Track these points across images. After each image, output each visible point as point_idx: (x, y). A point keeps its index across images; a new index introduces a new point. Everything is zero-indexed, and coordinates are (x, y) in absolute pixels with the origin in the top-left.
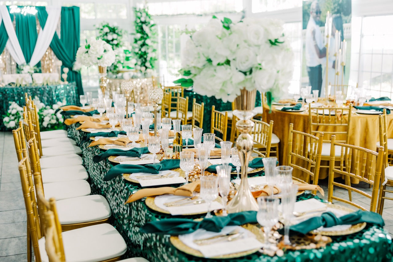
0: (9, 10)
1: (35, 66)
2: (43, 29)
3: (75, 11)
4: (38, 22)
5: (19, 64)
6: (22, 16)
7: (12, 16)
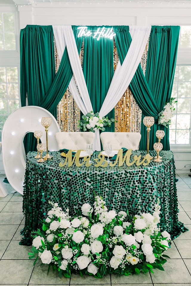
0: (75, 33)
1: (105, 117)
2: (122, 64)
3: (172, 32)
4: (115, 52)
5: (85, 113)
6: (93, 41)
7: (79, 42)
